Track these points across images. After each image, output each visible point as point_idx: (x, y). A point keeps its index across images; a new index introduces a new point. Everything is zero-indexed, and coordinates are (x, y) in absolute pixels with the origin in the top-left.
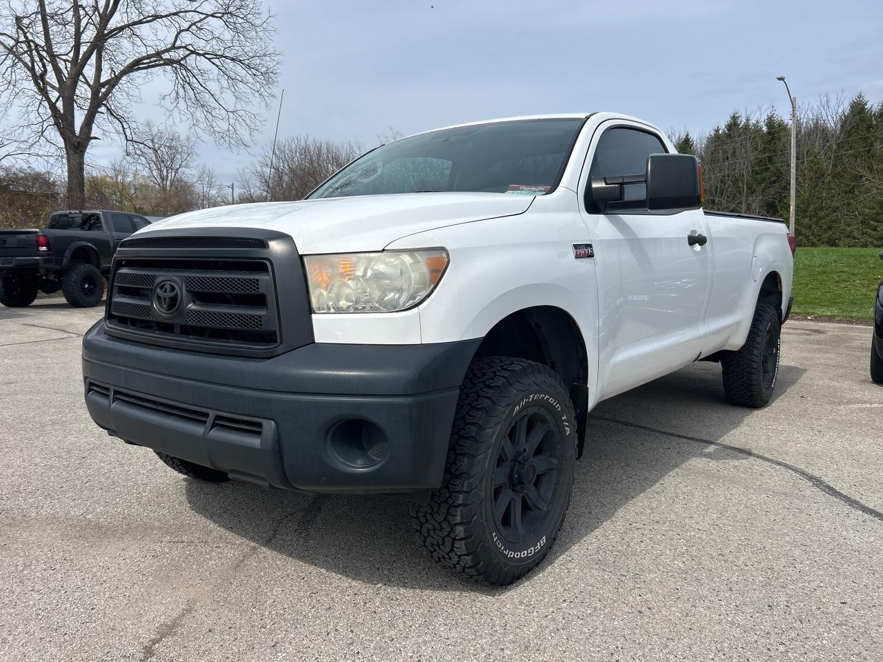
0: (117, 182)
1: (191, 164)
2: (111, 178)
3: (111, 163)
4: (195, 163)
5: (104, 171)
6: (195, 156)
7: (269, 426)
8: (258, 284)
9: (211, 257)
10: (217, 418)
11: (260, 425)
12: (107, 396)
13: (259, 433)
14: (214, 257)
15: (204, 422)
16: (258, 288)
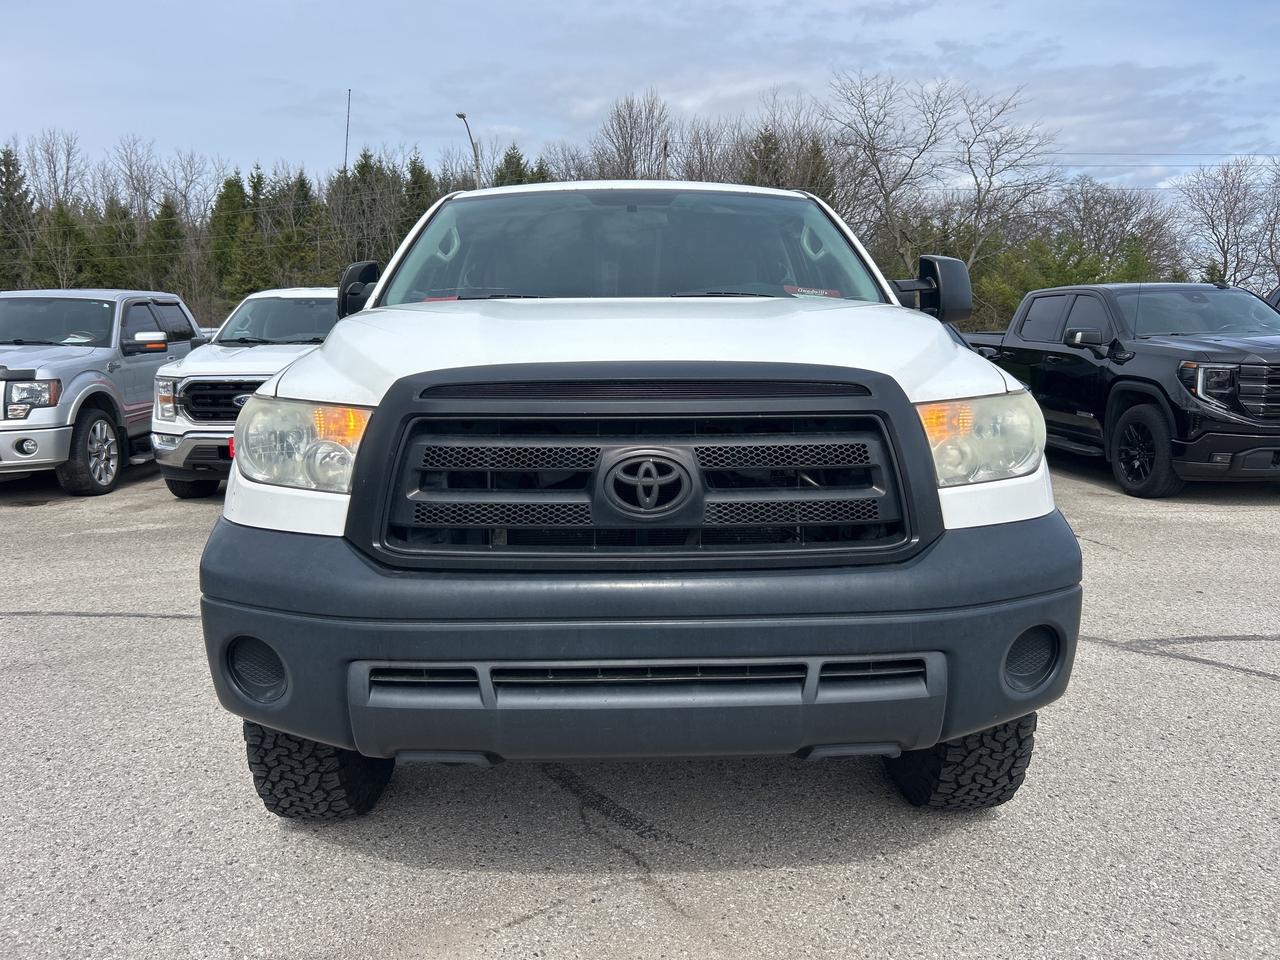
7: (935, 662)
8: (865, 452)
9: (758, 413)
10: (826, 667)
11: (920, 663)
12: (474, 686)
13: (923, 675)
14: (762, 413)
15: (801, 682)
16: (867, 458)
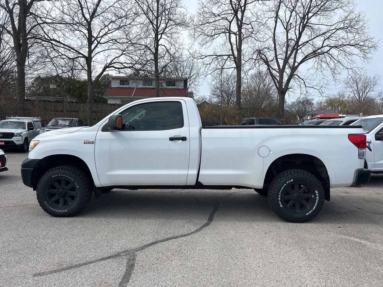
0: (340, 101)
1: (375, 89)
2: (338, 99)
3: (338, 92)
4: (377, 89)
5: (335, 96)
6: (377, 86)
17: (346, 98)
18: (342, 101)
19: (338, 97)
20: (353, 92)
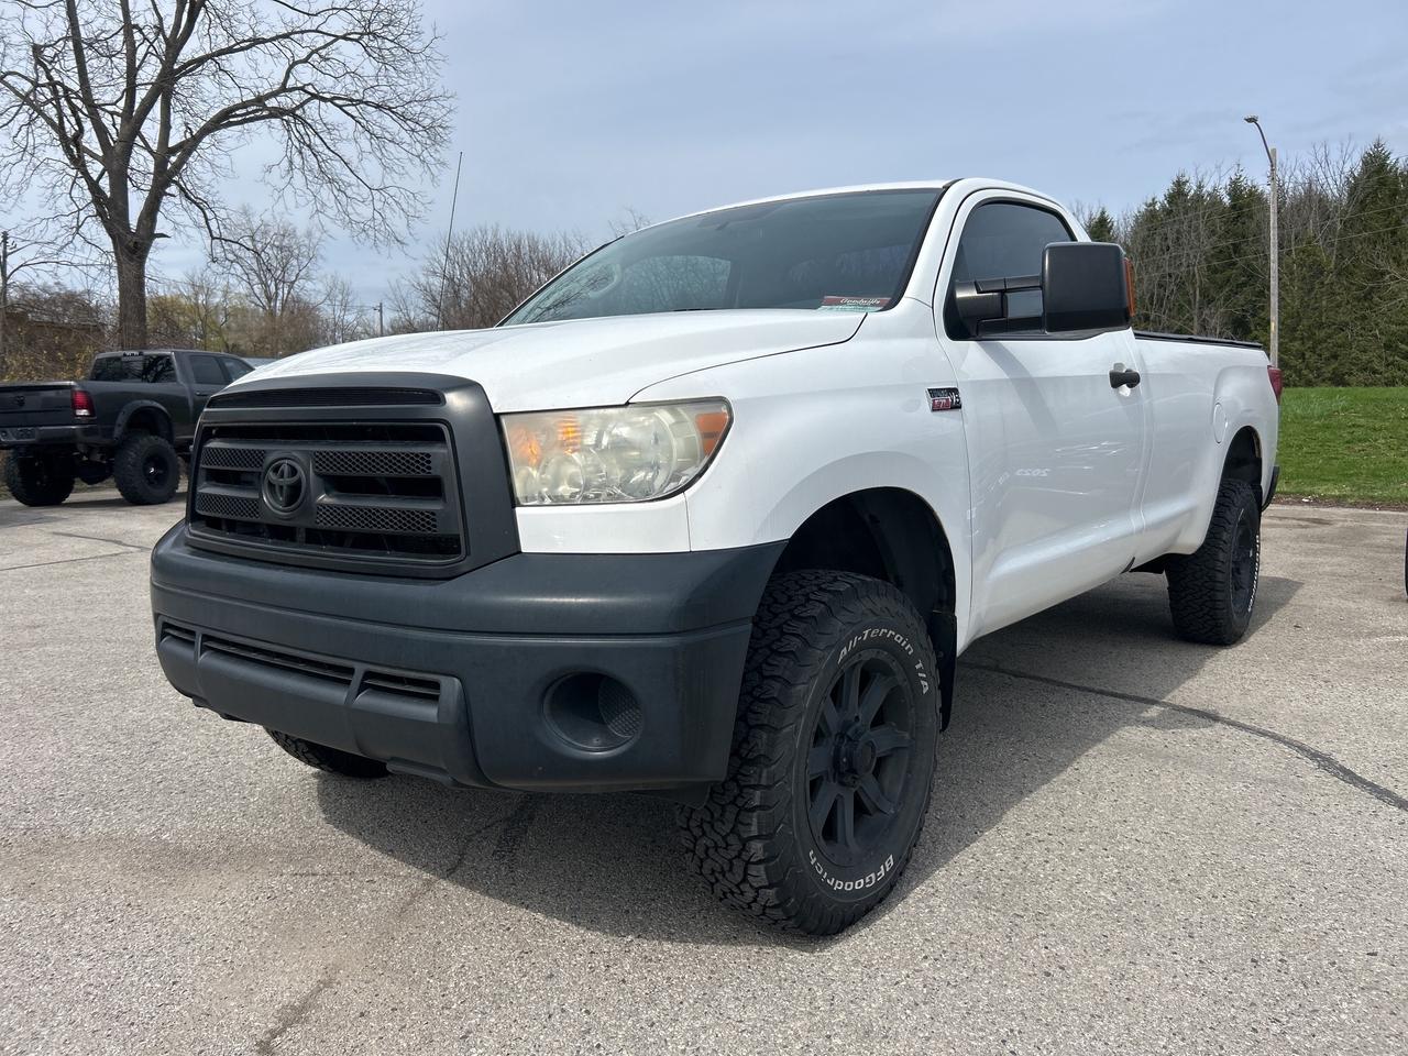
0: (197, 304)
1: (314, 274)
2: (188, 298)
3: (187, 274)
4: (322, 272)
5: (177, 287)
6: (320, 262)
7: (450, 687)
8: (429, 462)
9: (353, 420)
10: (368, 675)
11: (436, 685)
12: (191, 644)
13: (435, 698)
14: (357, 420)
15: (348, 683)
16: (429, 468)
17: (216, 299)
18: (206, 307)
19: (187, 291)
20: (245, 277)
